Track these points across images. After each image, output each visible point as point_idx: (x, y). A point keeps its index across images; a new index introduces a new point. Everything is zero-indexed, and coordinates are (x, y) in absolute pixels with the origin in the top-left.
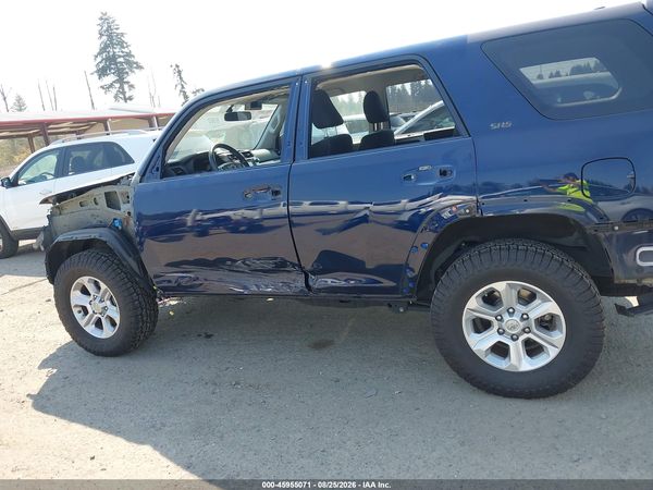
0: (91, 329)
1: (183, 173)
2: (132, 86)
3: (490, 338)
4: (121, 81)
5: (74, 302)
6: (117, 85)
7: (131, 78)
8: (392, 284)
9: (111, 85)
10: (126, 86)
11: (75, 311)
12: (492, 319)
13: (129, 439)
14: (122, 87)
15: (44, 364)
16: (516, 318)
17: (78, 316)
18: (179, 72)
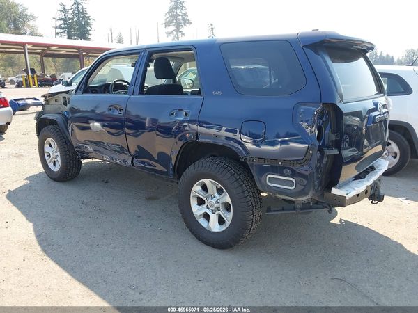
0: (51, 165)
1: (97, 93)
2: (183, 34)
3: (203, 209)
4: (178, 30)
5: (46, 150)
6: (175, 33)
7: (183, 29)
8: (164, 170)
9: (171, 33)
10: (180, 34)
11: (46, 154)
12: (205, 199)
13: (27, 219)
14: (177, 34)
15: (27, 179)
16: (214, 200)
17: (47, 158)
18: (212, 28)
